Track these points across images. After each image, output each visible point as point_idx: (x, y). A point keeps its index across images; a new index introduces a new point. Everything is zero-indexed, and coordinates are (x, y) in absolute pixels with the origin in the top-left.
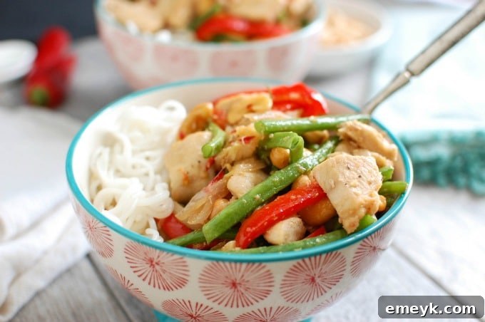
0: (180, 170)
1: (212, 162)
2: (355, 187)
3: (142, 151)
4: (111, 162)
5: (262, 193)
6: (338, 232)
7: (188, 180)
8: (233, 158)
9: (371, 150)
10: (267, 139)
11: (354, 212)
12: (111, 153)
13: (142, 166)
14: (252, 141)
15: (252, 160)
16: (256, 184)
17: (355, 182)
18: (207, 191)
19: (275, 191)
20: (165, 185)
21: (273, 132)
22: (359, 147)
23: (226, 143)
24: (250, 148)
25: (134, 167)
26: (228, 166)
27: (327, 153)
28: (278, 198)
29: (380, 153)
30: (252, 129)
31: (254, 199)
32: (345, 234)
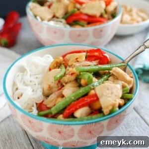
0: (47, 84)
1: (59, 82)
2: (109, 97)
3: (35, 75)
4: (22, 79)
5: (74, 97)
6: (102, 114)
7: (50, 88)
8: (66, 81)
9: (121, 80)
10: (80, 74)
11: (107, 108)
12: (23, 75)
13: (34, 81)
14: (74, 75)
15: (74, 82)
16: (74, 92)
17: (110, 95)
18: (55, 94)
19: (80, 96)
20: (41, 90)
21: (82, 72)
22: (117, 79)
23: (65, 75)
24: (73, 78)
25: (31, 81)
26: (64, 84)
27: (104, 81)
28: (81, 99)
29: (125, 82)
30: (74, 70)
31: (71, 99)
32: (104, 115)
